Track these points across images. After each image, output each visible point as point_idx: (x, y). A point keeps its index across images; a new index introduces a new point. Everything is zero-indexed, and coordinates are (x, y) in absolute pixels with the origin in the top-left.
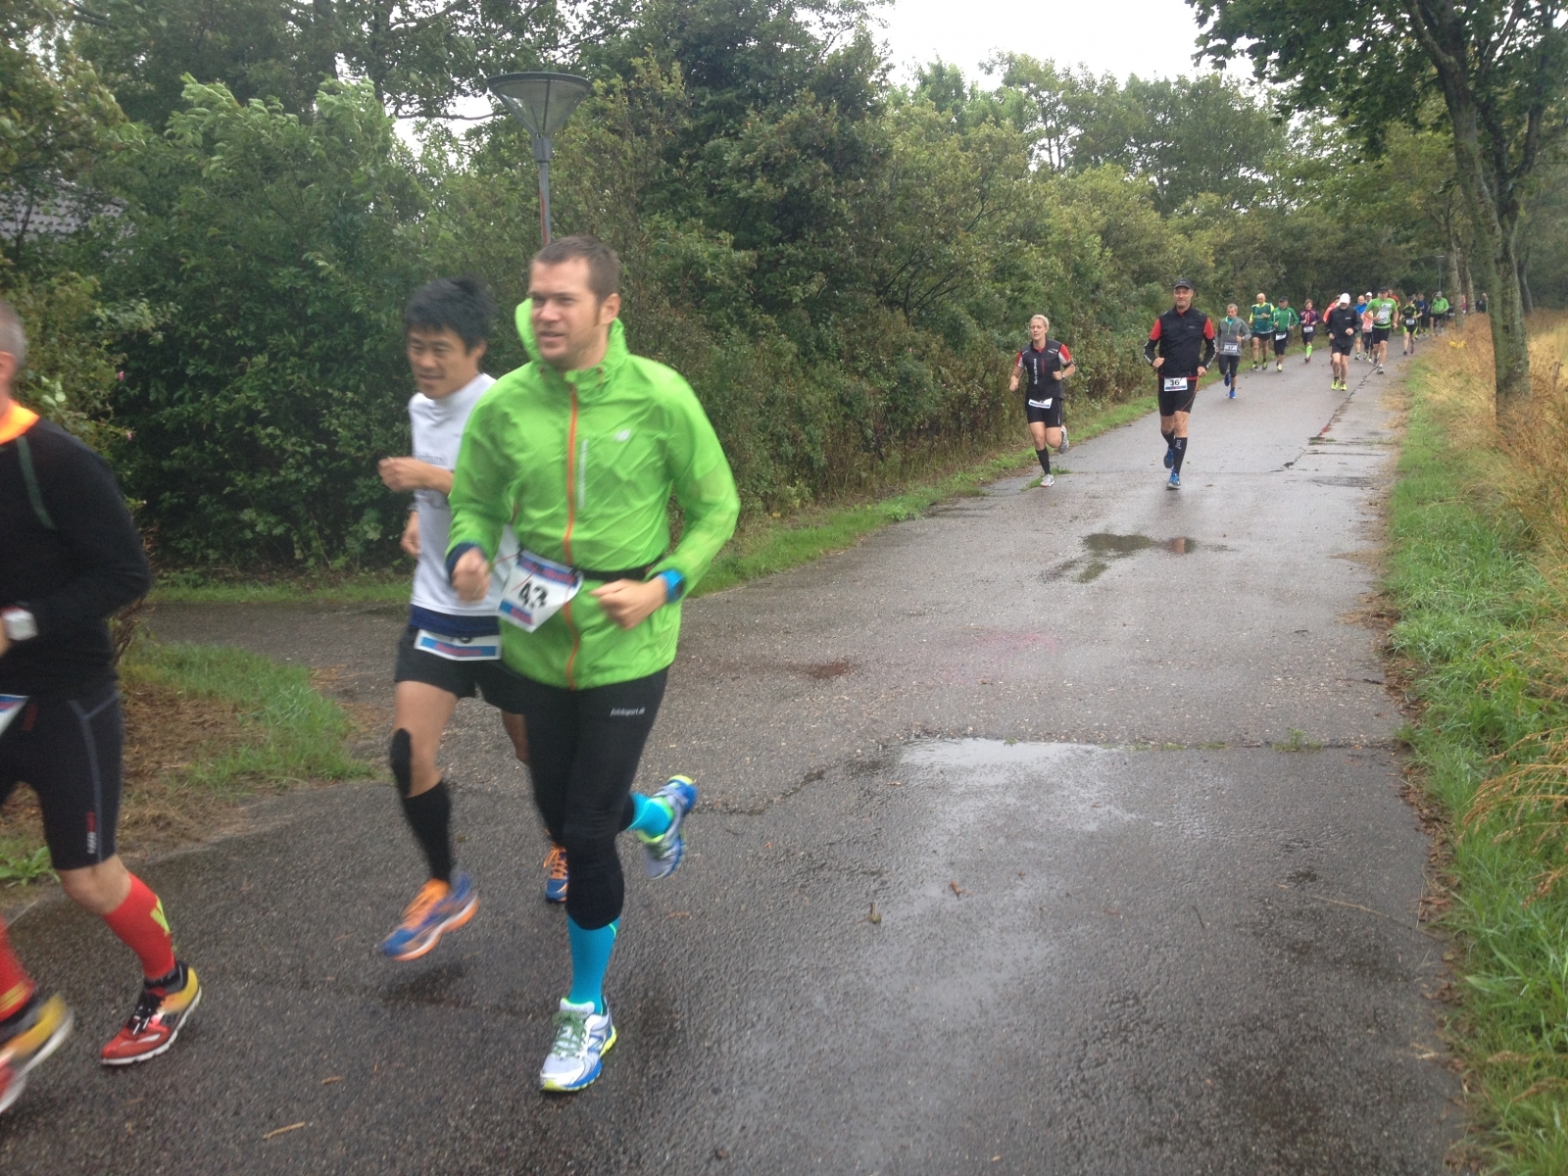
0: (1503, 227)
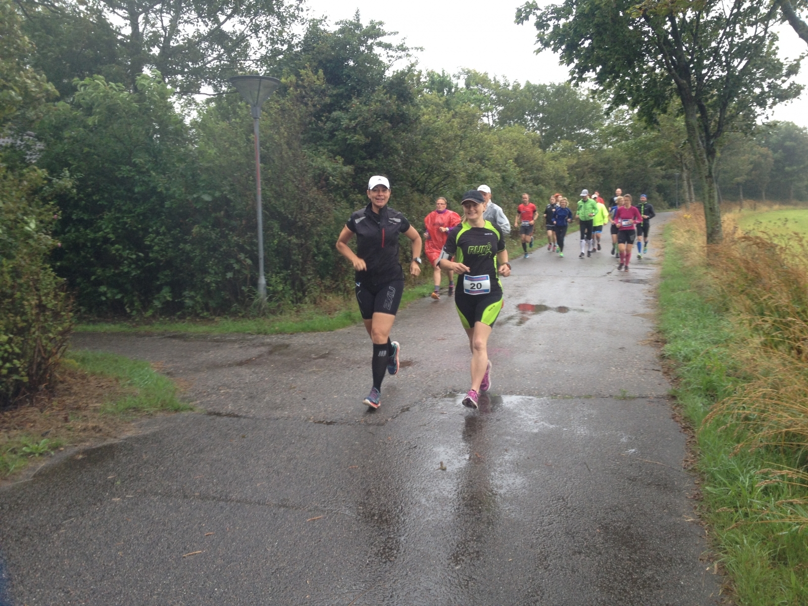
0: (709, 161)
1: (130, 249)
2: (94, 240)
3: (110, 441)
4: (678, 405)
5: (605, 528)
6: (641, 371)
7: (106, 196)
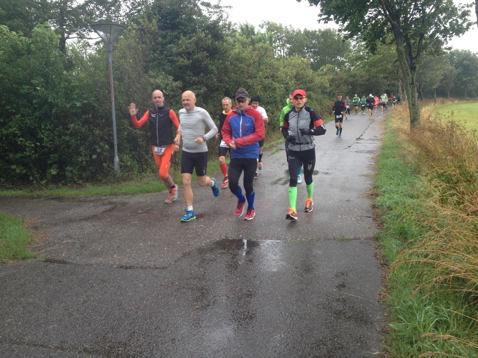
0: (412, 74)
1: (30, 140)
4: (379, 246)
6: (358, 218)
7: (15, 106)
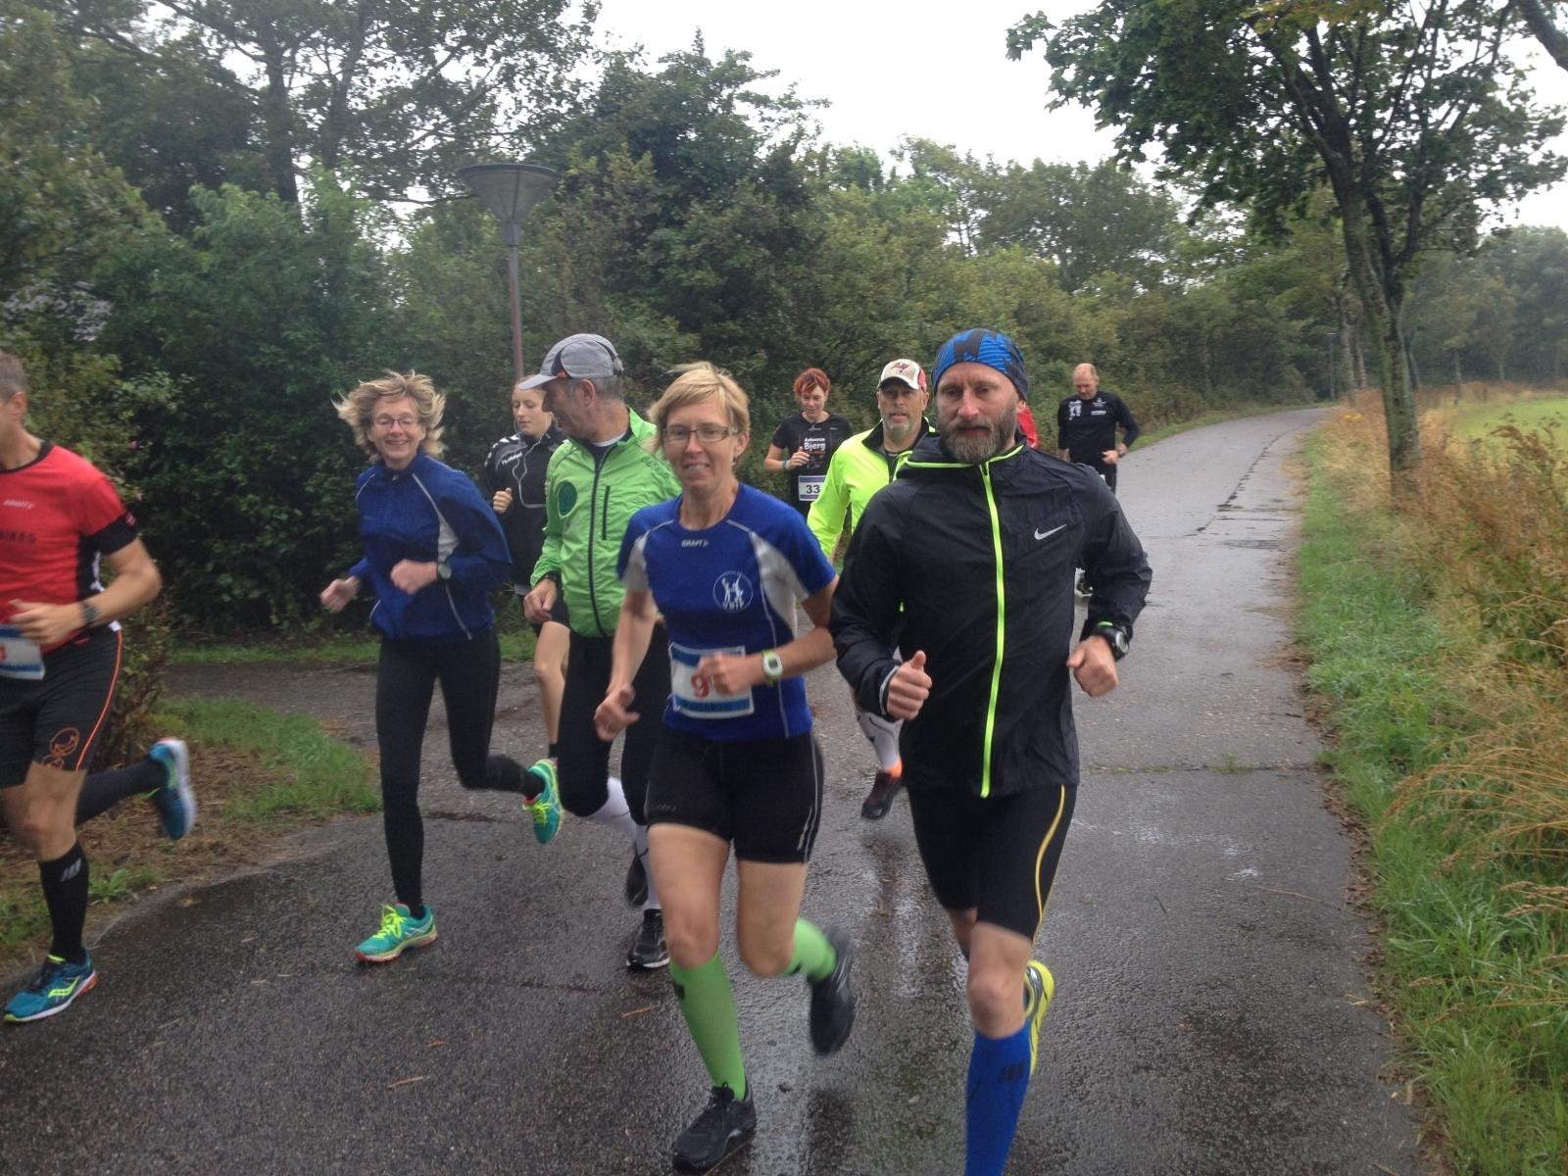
1: (276, 503)
2: (206, 487)
3: (245, 871)
4: (1336, 783)
5: (1196, 1021)
6: (1265, 718)
